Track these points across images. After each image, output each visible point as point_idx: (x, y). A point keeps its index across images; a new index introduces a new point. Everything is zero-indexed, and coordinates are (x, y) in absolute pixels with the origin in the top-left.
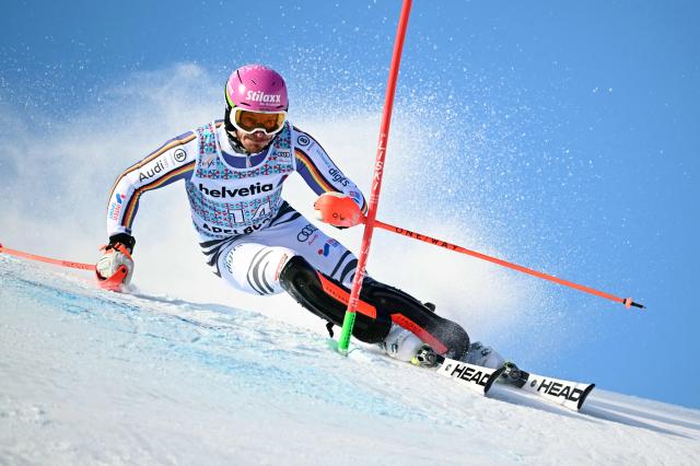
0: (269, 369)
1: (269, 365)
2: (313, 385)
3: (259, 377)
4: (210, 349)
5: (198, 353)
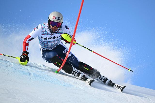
2: (48, 79)
3: (36, 77)
4: (25, 70)
5: (22, 71)
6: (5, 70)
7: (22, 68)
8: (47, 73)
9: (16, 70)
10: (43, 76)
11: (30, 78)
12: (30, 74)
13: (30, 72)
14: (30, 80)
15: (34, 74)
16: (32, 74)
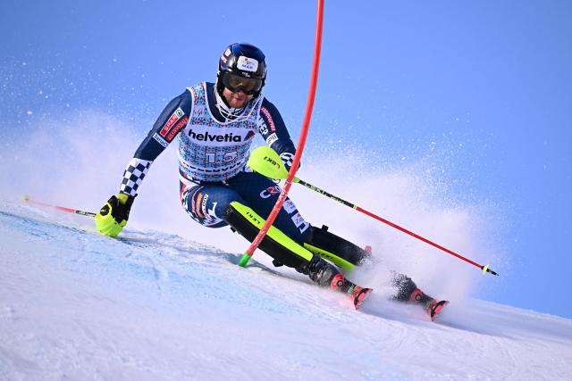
0: (184, 277)
1: (184, 274)
2: (218, 289)
3: (175, 283)
4: (140, 262)
5: (131, 265)
6: (75, 261)
7: (130, 255)
8: (212, 269)
9: (110, 260)
10: (199, 280)
11: (159, 288)
12: (157, 274)
13: (157, 268)
14: (160, 294)
15: (172, 274)
16: (165, 275)
